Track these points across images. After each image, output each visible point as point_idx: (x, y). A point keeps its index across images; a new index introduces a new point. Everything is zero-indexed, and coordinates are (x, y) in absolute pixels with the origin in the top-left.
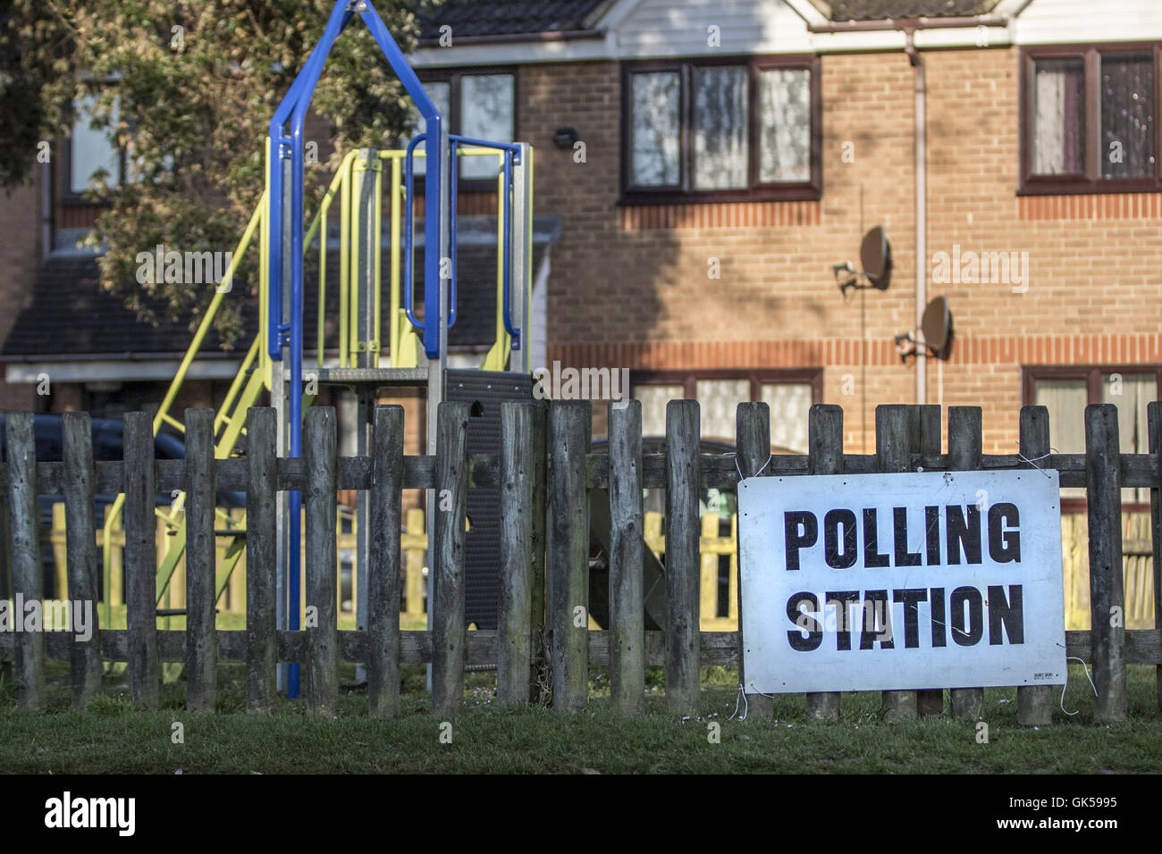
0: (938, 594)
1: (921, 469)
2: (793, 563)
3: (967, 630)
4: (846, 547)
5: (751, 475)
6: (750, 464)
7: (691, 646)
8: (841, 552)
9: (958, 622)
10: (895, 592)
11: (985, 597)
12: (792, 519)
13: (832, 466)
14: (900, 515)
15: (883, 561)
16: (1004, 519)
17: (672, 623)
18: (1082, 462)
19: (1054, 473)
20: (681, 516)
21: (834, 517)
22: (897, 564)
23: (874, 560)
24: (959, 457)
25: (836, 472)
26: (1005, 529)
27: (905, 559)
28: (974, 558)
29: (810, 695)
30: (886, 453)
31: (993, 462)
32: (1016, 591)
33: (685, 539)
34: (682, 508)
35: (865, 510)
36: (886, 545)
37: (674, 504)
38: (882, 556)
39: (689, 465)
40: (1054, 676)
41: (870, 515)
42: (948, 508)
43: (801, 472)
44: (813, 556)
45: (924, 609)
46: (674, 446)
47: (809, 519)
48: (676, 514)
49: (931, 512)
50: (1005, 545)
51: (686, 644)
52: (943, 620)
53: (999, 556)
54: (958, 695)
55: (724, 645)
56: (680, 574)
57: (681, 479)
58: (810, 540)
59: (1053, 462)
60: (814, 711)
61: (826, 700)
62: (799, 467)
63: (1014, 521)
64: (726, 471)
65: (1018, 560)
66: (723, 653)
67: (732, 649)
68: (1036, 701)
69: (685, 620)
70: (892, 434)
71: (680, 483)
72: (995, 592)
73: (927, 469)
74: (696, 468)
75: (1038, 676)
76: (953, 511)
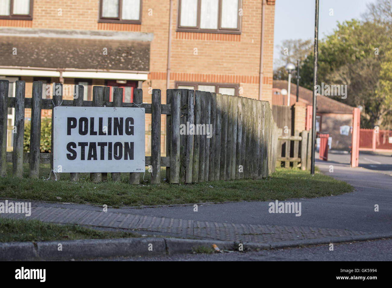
0: (110, 144)
1: (105, 106)
2: (69, 133)
3: (118, 155)
4: (85, 129)
5: (58, 106)
6: (58, 102)
7: (38, 157)
8: (83, 130)
9: (116, 153)
10: (99, 143)
11: (123, 145)
12: (70, 119)
13: (81, 104)
14: (101, 120)
15: (95, 133)
16: (130, 122)
17: (33, 150)
18: (150, 106)
19: (144, 109)
20: (37, 117)
21: (82, 119)
22: (99, 135)
23: (93, 133)
24: (117, 103)
25: (82, 106)
26: (130, 125)
27: (101, 133)
28: (121, 134)
29: (71, 173)
30: (97, 101)
31: (126, 105)
32: (132, 144)
33: (38, 124)
34: (37, 114)
35: (91, 118)
36: (96, 129)
37: (35, 114)
38: (95, 132)
39: (40, 102)
40: (142, 170)
41: (92, 119)
42: (114, 118)
43: (71, 105)
44: (75, 131)
45: (106, 148)
46: (36, 96)
47: (74, 120)
48: (35, 116)
49: (110, 119)
50: (130, 130)
51: (37, 157)
52: (111, 152)
53: (128, 133)
54: (114, 175)
55: (46, 157)
56: (36, 135)
57: (37, 106)
58: (74, 126)
59: (143, 106)
60: (73, 178)
61: (77, 175)
62: (70, 104)
63: (132, 123)
64: (49, 104)
65: (133, 135)
66: (46, 160)
67: (49, 159)
68: (136, 177)
69: (37, 149)
70: (99, 95)
71: (37, 107)
72: (126, 144)
73: (107, 106)
74: (41, 103)
75: (137, 169)
76: (116, 119)
